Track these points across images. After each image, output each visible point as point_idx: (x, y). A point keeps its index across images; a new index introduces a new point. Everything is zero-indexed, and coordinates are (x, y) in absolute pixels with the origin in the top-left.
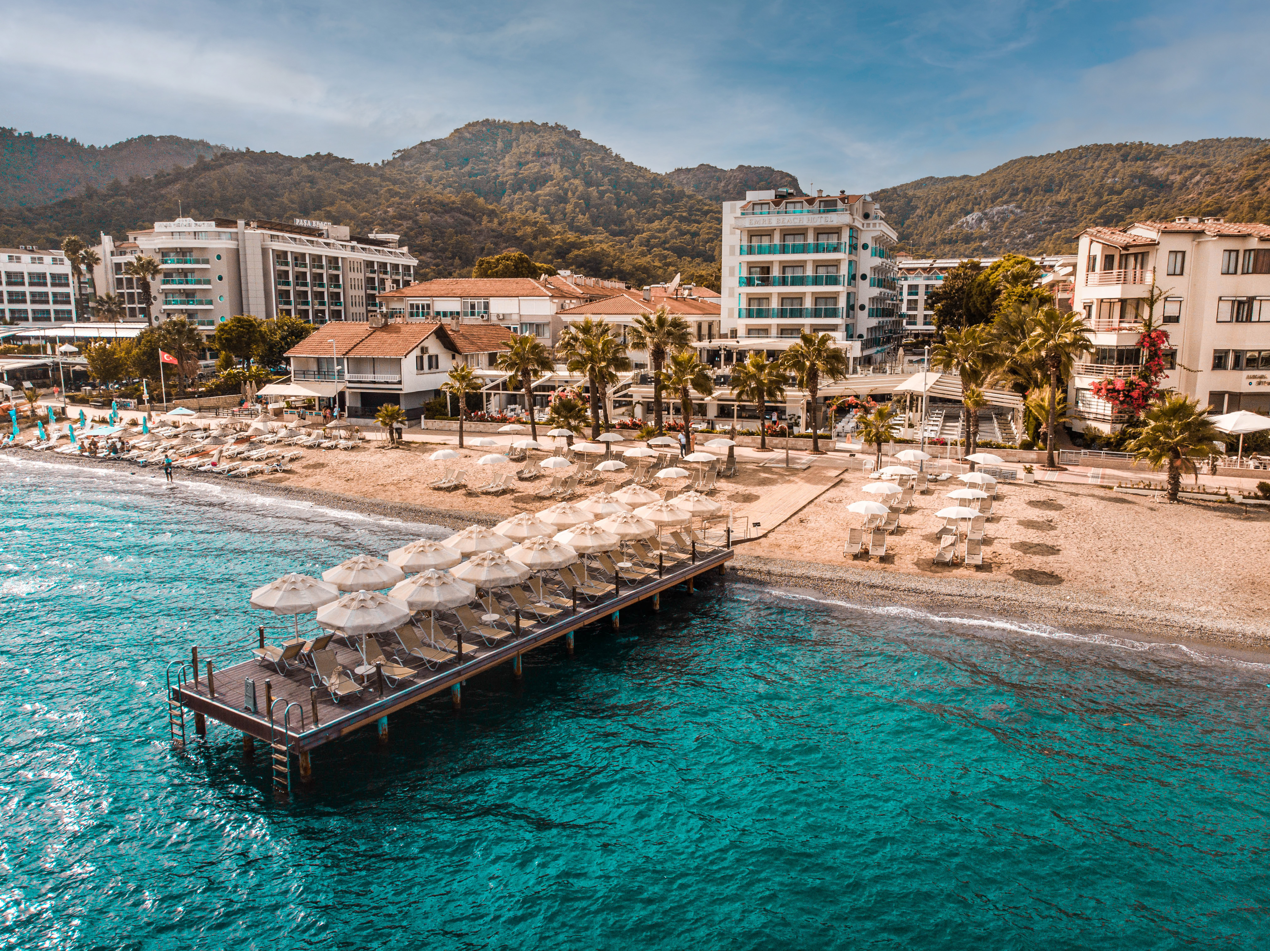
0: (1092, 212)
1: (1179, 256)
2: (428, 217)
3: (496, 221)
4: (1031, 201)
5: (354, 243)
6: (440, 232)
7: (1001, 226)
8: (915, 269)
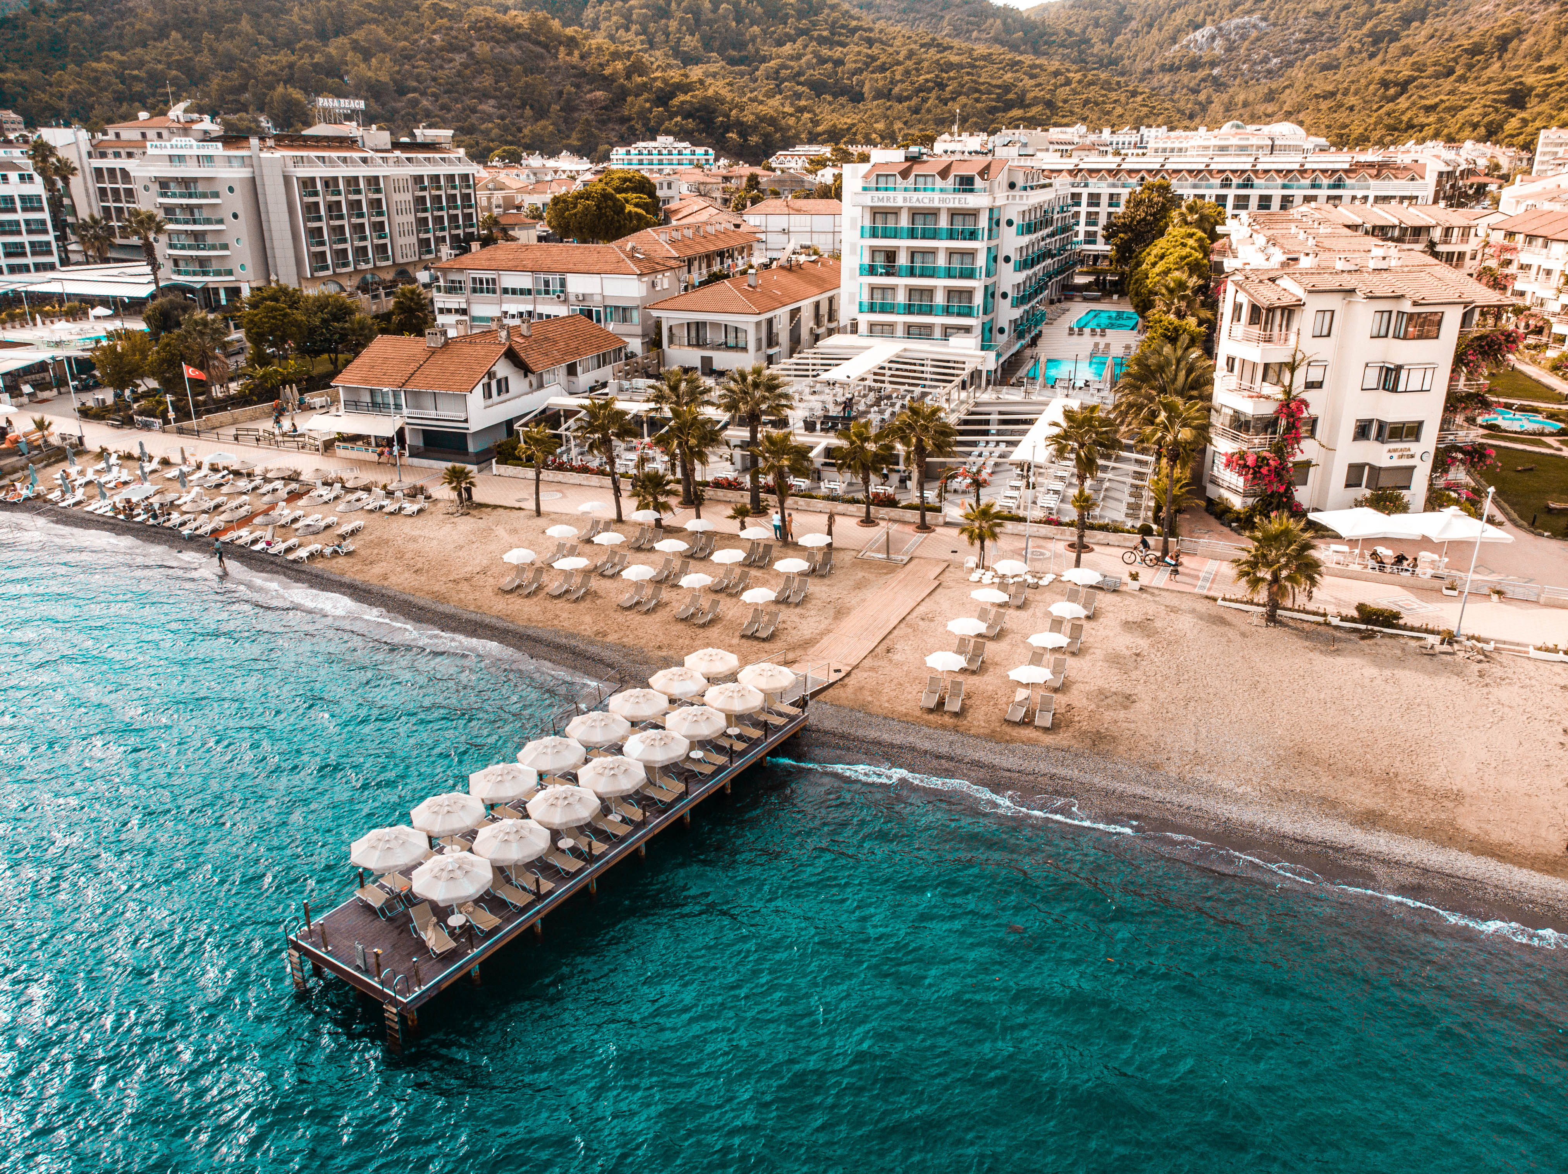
0: (1357, 27)
1: (1328, 315)
2: (487, 48)
3: (576, 53)
4: (1280, 10)
5: (397, 153)
6: (505, 69)
7: (1238, 47)
8: (1099, 171)
